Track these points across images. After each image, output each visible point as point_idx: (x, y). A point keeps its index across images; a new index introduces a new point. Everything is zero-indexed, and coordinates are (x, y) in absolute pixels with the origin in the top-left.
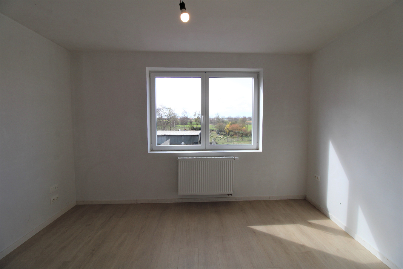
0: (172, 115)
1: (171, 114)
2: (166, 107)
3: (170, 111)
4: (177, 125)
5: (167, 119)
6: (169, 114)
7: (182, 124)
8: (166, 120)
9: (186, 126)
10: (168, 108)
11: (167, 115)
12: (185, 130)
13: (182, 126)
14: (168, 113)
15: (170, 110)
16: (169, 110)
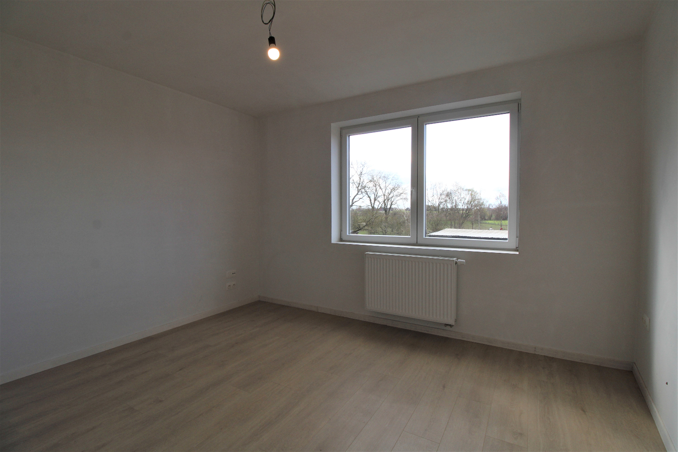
0: (476, 202)
1: (475, 200)
2: (465, 189)
3: (471, 195)
4: (487, 220)
5: (467, 210)
6: (470, 199)
7: (497, 219)
8: (464, 212)
9: (504, 222)
10: (469, 190)
11: (466, 201)
12: (501, 229)
13: (497, 222)
14: (468, 198)
15: (473, 193)
16: (470, 192)
